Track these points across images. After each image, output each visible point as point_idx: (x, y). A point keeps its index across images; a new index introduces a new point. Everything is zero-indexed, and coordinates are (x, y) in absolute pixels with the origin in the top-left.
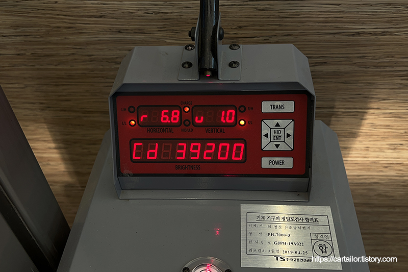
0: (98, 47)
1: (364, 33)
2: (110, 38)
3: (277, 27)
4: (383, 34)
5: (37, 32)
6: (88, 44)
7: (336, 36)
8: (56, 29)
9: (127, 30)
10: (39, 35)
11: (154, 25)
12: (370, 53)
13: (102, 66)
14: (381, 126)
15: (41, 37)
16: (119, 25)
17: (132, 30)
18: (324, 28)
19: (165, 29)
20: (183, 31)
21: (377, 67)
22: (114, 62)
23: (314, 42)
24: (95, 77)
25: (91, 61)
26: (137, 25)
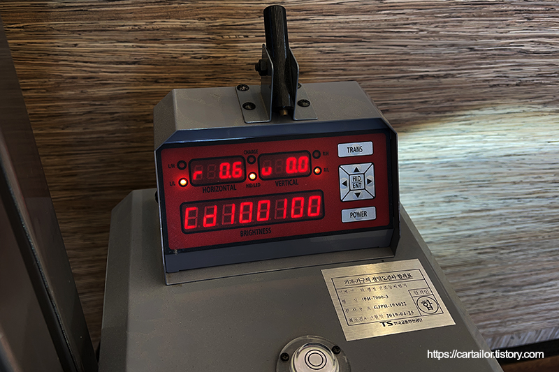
0: (125, 101)
1: (427, 76)
2: (142, 89)
3: (341, 72)
4: (446, 76)
5: (42, 85)
6: (112, 98)
7: (400, 80)
8: (71, 80)
9: (166, 79)
10: (44, 89)
11: (201, 72)
12: (432, 98)
13: (128, 126)
14: (437, 177)
15: (48, 91)
16: (156, 73)
17: (172, 78)
18: (389, 72)
19: (215, 77)
20: (236, 79)
21: (437, 112)
22: (144, 120)
23: (378, 87)
24: (115, 142)
25: (113, 121)
26: (180, 73)
